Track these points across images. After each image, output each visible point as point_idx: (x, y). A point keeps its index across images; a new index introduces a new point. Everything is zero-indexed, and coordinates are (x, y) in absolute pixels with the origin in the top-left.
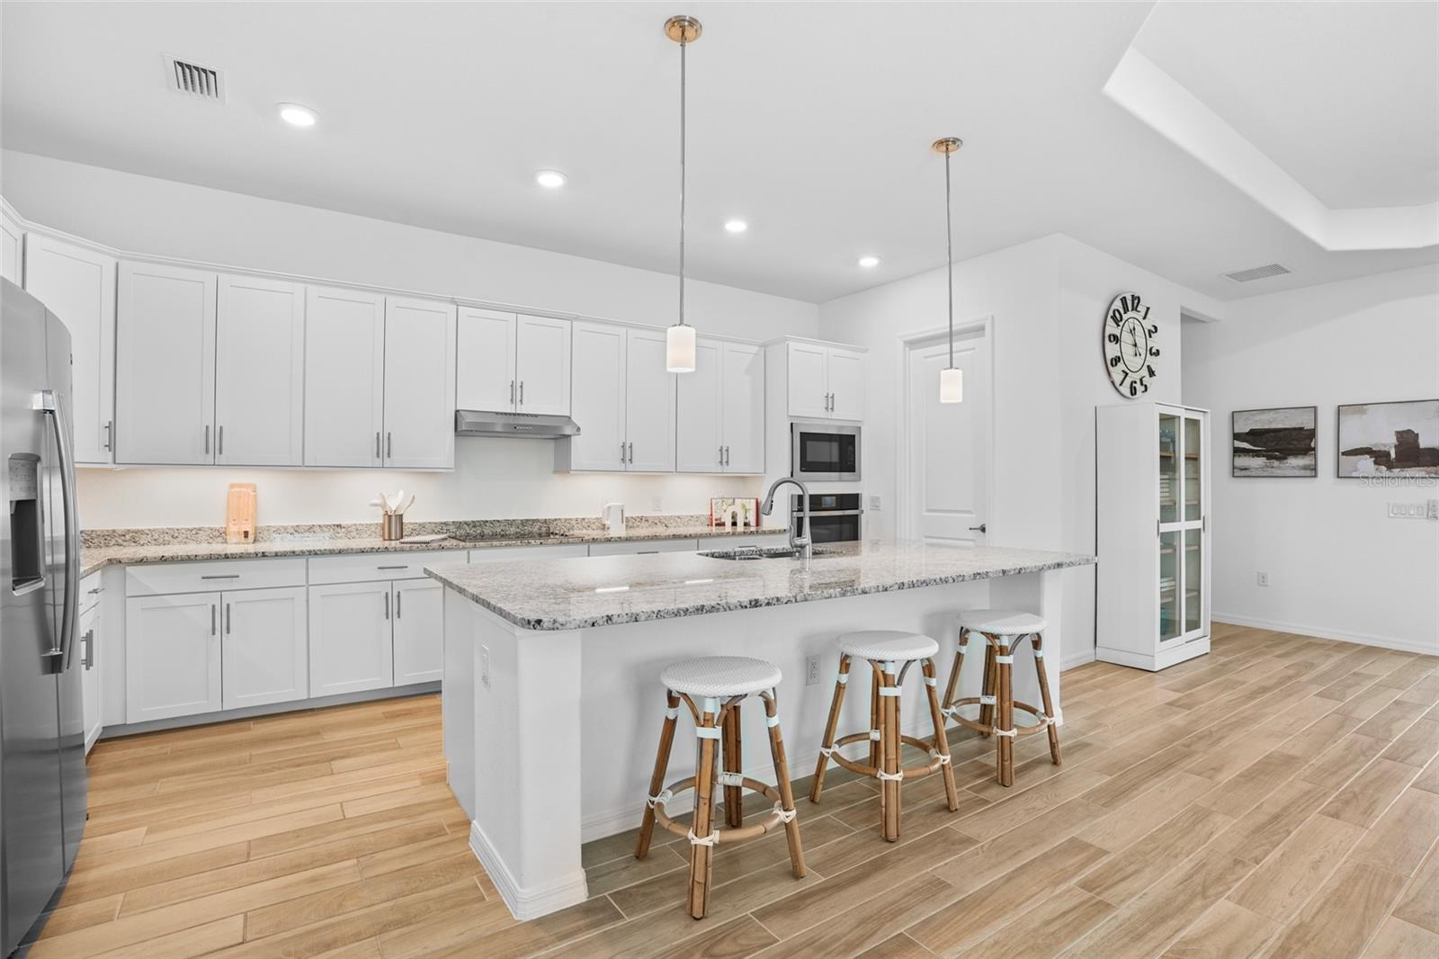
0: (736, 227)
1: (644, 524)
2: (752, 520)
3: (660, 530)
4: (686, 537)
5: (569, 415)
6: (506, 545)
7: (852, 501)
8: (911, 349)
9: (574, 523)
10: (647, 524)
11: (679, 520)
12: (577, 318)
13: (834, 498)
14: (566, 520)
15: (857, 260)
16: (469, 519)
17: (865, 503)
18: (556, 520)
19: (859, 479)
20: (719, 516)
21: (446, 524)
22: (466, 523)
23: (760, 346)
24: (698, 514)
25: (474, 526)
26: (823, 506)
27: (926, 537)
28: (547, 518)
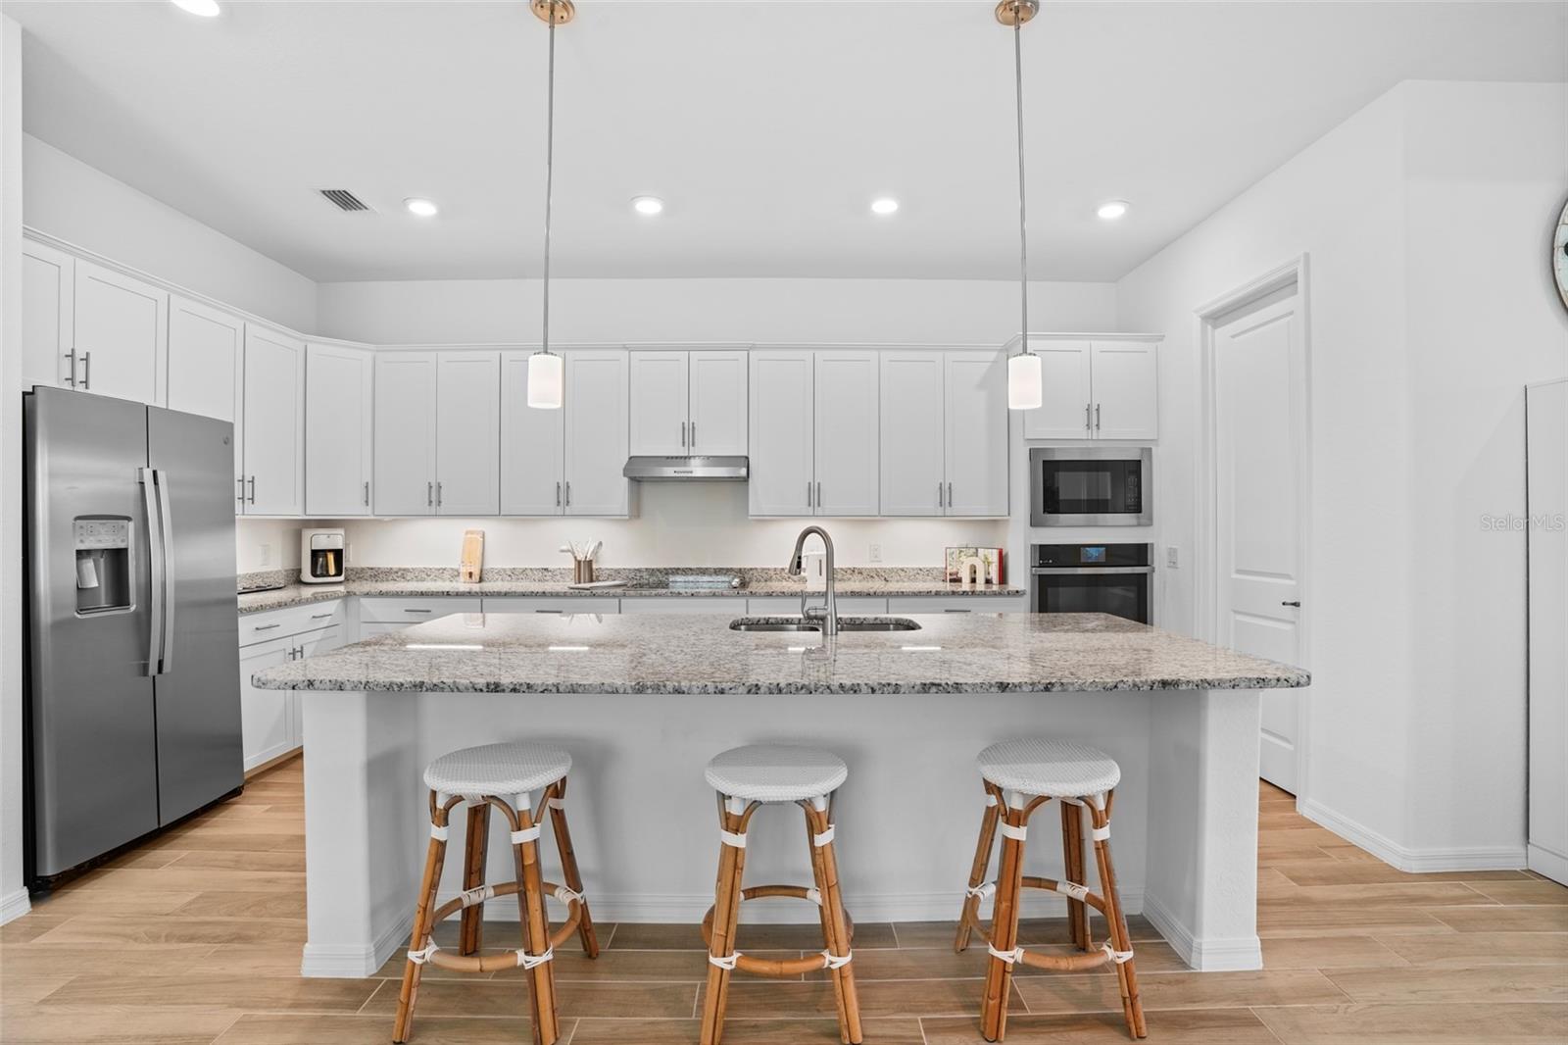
0: (885, 206)
1: (856, 576)
2: (994, 576)
3: (877, 585)
4: (869, 595)
5: (746, 454)
6: (656, 595)
7: (1140, 554)
8: (1215, 327)
9: (772, 573)
10: (860, 577)
11: (903, 574)
12: (753, 347)
13: (1103, 549)
14: (763, 569)
15: (1094, 210)
16: (661, 566)
17: (1159, 559)
18: (751, 569)
19: (1150, 523)
20: (955, 570)
21: (639, 570)
22: (658, 570)
23: (1001, 350)
24: (929, 566)
25: (666, 574)
26: (1083, 560)
27: (1236, 612)
28: (741, 567)
